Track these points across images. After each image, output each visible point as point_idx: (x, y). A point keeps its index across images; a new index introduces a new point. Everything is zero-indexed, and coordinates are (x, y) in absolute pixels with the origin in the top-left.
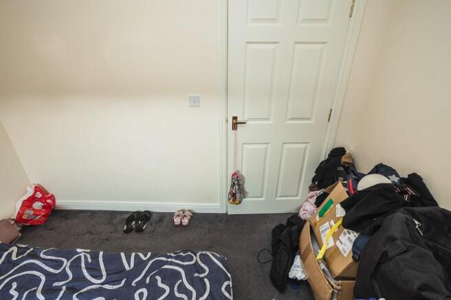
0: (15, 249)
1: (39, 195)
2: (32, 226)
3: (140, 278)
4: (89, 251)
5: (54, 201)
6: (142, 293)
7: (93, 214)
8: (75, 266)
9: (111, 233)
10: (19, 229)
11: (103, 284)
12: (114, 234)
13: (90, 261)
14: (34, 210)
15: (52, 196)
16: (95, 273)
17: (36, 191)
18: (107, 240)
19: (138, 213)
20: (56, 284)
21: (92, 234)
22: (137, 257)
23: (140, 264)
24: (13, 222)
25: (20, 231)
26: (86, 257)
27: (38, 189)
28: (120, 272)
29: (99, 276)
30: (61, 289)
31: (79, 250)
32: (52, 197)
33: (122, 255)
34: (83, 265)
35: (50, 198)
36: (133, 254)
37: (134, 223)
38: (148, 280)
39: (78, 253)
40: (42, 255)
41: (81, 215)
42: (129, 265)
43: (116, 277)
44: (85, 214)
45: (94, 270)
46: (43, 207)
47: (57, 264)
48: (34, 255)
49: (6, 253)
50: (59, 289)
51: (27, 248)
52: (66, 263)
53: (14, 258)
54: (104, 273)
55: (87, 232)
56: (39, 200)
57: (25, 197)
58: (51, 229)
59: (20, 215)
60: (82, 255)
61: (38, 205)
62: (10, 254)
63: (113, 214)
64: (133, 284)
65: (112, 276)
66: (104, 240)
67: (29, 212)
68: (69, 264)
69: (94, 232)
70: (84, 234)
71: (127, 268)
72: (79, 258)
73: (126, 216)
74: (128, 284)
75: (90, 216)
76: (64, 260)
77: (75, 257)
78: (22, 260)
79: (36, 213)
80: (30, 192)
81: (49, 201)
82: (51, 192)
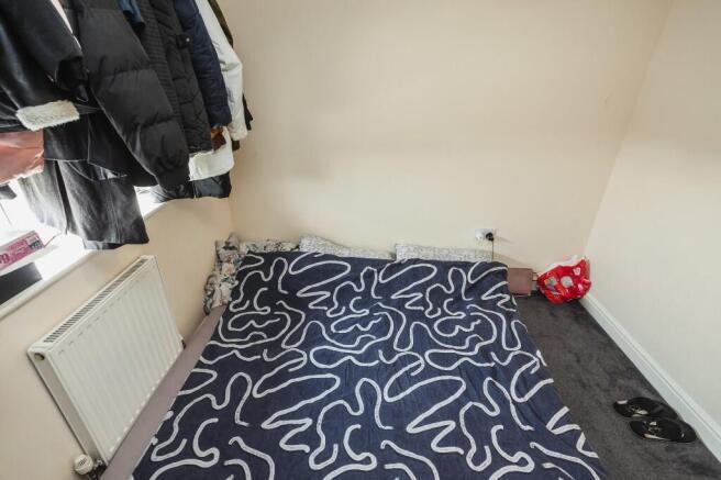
0: (507, 297)
1: (577, 272)
2: (544, 296)
3: (545, 451)
4: (544, 364)
5: (586, 290)
6: (527, 463)
7: (609, 344)
8: (520, 360)
9: (598, 385)
10: (534, 289)
11: (514, 402)
12: (598, 390)
13: (533, 372)
14: (559, 282)
15: (589, 284)
16: (522, 388)
17: (578, 266)
18: (584, 386)
19: (674, 415)
20: (493, 354)
21: (578, 361)
22: (574, 435)
23: (566, 443)
24: (535, 278)
25: (533, 292)
26: (535, 365)
27: (583, 265)
28: (540, 418)
29: (520, 395)
30: (490, 362)
31: (538, 353)
32: (587, 286)
33: (565, 410)
34: (524, 368)
35: (584, 283)
36: (576, 427)
37: (644, 412)
38: (548, 465)
39: (534, 354)
40: (513, 323)
41: (594, 331)
42: (555, 427)
43: (530, 414)
44: (600, 336)
45: (525, 383)
46: (570, 288)
47: (512, 343)
48: (509, 317)
49: (500, 295)
50: (489, 360)
51: (514, 307)
52: (517, 350)
53: (499, 304)
54: (527, 397)
55: (576, 354)
56: (573, 277)
57: (563, 264)
58: (552, 315)
59: (545, 277)
60: (536, 359)
61: (567, 281)
62: (501, 298)
63: (632, 371)
64: (533, 444)
65: (529, 409)
66: (580, 381)
67: (553, 281)
68: (517, 353)
69: (582, 363)
70: (570, 352)
71: (550, 425)
72: (530, 359)
73: (645, 394)
74: (529, 436)
75: (602, 343)
76: (519, 346)
77: (527, 354)
78: (501, 310)
79: (559, 287)
80: (572, 263)
81: (580, 286)
82: (592, 279)
